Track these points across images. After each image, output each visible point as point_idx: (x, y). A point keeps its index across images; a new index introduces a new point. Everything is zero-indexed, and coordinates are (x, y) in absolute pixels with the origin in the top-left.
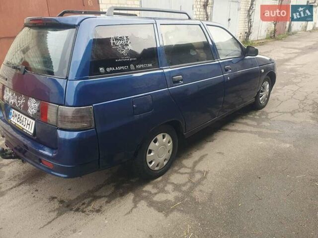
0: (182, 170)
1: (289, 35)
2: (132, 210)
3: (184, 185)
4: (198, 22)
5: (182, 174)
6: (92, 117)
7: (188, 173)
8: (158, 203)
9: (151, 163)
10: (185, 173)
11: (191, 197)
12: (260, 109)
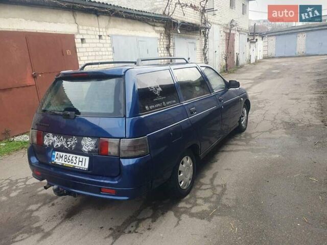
0: (203, 187)
1: (239, 68)
2: (178, 222)
3: (211, 197)
4: (195, 65)
5: (205, 190)
6: (148, 145)
7: (210, 188)
8: (197, 213)
9: (181, 183)
10: (208, 189)
11: (222, 204)
12: (243, 132)
